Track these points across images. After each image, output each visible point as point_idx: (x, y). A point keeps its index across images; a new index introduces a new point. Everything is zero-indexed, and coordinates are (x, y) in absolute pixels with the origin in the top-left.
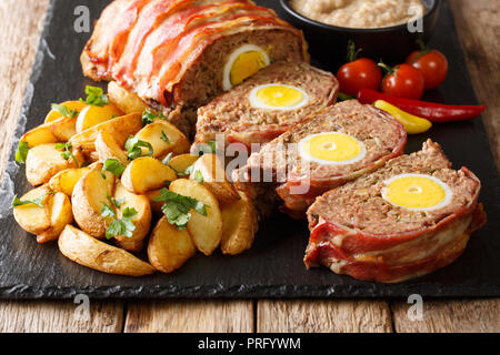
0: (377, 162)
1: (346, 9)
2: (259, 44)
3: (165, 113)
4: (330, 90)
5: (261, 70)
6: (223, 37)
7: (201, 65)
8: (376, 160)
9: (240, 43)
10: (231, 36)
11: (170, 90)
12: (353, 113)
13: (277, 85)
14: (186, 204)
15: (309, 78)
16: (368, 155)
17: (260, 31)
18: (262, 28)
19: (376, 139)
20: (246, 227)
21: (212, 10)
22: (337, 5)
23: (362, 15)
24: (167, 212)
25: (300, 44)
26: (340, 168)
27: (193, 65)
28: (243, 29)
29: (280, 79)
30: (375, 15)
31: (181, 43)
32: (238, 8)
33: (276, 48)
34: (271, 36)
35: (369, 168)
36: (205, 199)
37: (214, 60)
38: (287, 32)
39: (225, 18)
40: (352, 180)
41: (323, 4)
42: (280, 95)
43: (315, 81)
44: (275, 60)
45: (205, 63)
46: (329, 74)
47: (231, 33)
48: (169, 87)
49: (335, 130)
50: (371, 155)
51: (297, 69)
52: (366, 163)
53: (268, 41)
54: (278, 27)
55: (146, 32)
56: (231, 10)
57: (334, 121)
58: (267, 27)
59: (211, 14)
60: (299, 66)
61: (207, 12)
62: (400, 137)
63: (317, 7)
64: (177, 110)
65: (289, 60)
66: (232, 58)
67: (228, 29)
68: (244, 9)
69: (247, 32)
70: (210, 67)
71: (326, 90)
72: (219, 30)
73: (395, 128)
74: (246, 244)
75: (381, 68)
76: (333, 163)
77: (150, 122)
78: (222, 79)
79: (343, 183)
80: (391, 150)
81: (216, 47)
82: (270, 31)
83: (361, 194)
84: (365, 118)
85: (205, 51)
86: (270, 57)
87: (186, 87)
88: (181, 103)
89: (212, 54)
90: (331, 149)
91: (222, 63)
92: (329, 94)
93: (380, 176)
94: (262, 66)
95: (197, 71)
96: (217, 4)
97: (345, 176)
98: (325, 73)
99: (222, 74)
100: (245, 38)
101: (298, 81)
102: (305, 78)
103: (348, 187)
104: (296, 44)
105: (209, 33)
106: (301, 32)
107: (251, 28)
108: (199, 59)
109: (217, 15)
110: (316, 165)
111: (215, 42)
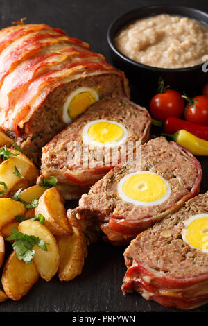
0: (179, 203)
1: (159, 46)
2: (90, 86)
3: (18, 143)
4: (145, 125)
5: (92, 105)
6: (62, 85)
7: (45, 106)
8: (178, 200)
9: (75, 87)
10: (69, 84)
11: (21, 126)
12: (162, 151)
13: (104, 121)
14: (31, 242)
15: (129, 114)
16: (172, 194)
17: (90, 77)
18: (92, 74)
19: (179, 178)
20: (77, 258)
21: (54, 59)
22: (151, 42)
23: (170, 54)
24: (17, 249)
25: (122, 82)
26: (151, 209)
27: (39, 108)
28: (78, 77)
29: (106, 115)
30: (180, 54)
31: (30, 87)
32: (74, 56)
33: (104, 87)
34: (99, 79)
35: (173, 209)
36: (46, 237)
37: (56, 102)
38: (112, 75)
39: (64, 66)
40: (159, 221)
41: (140, 43)
42: (105, 131)
43: (133, 117)
44: (103, 96)
45: (49, 106)
46: (144, 109)
47: (68, 81)
48: (21, 124)
49: (147, 169)
50: (175, 195)
51: (120, 105)
52: (170, 203)
53: (97, 83)
54: (105, 72)
55: (4, 74)
56: (69, 59)
57: (146, 160)
58: (97, 73)
59: (53, 63)
60: (121, 102)
61: (50, 61)
62: (197, 176)
63: (136, 46)
64: (28, 140)
65: (114, 97)
66: (70, 99)
67: (65, 77)
68: (79, 56)
69: (80, 79)
70: (53, 107)
71: (141, 126)
72: (59, 79)
73: (193, 166)
74: (77, 271)
75: (184, 99)
76: (145, 204)
77: (6, 158)
78: (62, 114)
79: (152, 224)
80: (189, 189)
81: (56, 93)
82: (99, 76)
83: (166, 236)
84: (171, 155)
85: (48, 97)
86: (99, 94)
87: (34, 124)
88: (31, 135)
89: (53, 98)
90: (143, 189)
91: (62, 103)
92: (143, 130)
93: (181, 216)
94: (93, 101)
95: (42, 111)
96: (58, 52)
97: (154, 217)
98: (141, 108)
99: (62, 111)
100: (79, 83)
101: (120, 117)
102: (126, 114)
103: (156, 229)
104: (119, 82)
105: (51, 81)
106: (123, 73)
107: (84, 75)
108: (44, 102)
109: (58, 64)
110: (132, 205)
111: (56, 89)
